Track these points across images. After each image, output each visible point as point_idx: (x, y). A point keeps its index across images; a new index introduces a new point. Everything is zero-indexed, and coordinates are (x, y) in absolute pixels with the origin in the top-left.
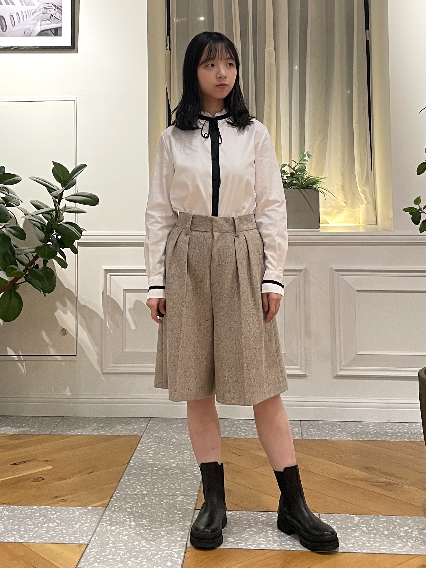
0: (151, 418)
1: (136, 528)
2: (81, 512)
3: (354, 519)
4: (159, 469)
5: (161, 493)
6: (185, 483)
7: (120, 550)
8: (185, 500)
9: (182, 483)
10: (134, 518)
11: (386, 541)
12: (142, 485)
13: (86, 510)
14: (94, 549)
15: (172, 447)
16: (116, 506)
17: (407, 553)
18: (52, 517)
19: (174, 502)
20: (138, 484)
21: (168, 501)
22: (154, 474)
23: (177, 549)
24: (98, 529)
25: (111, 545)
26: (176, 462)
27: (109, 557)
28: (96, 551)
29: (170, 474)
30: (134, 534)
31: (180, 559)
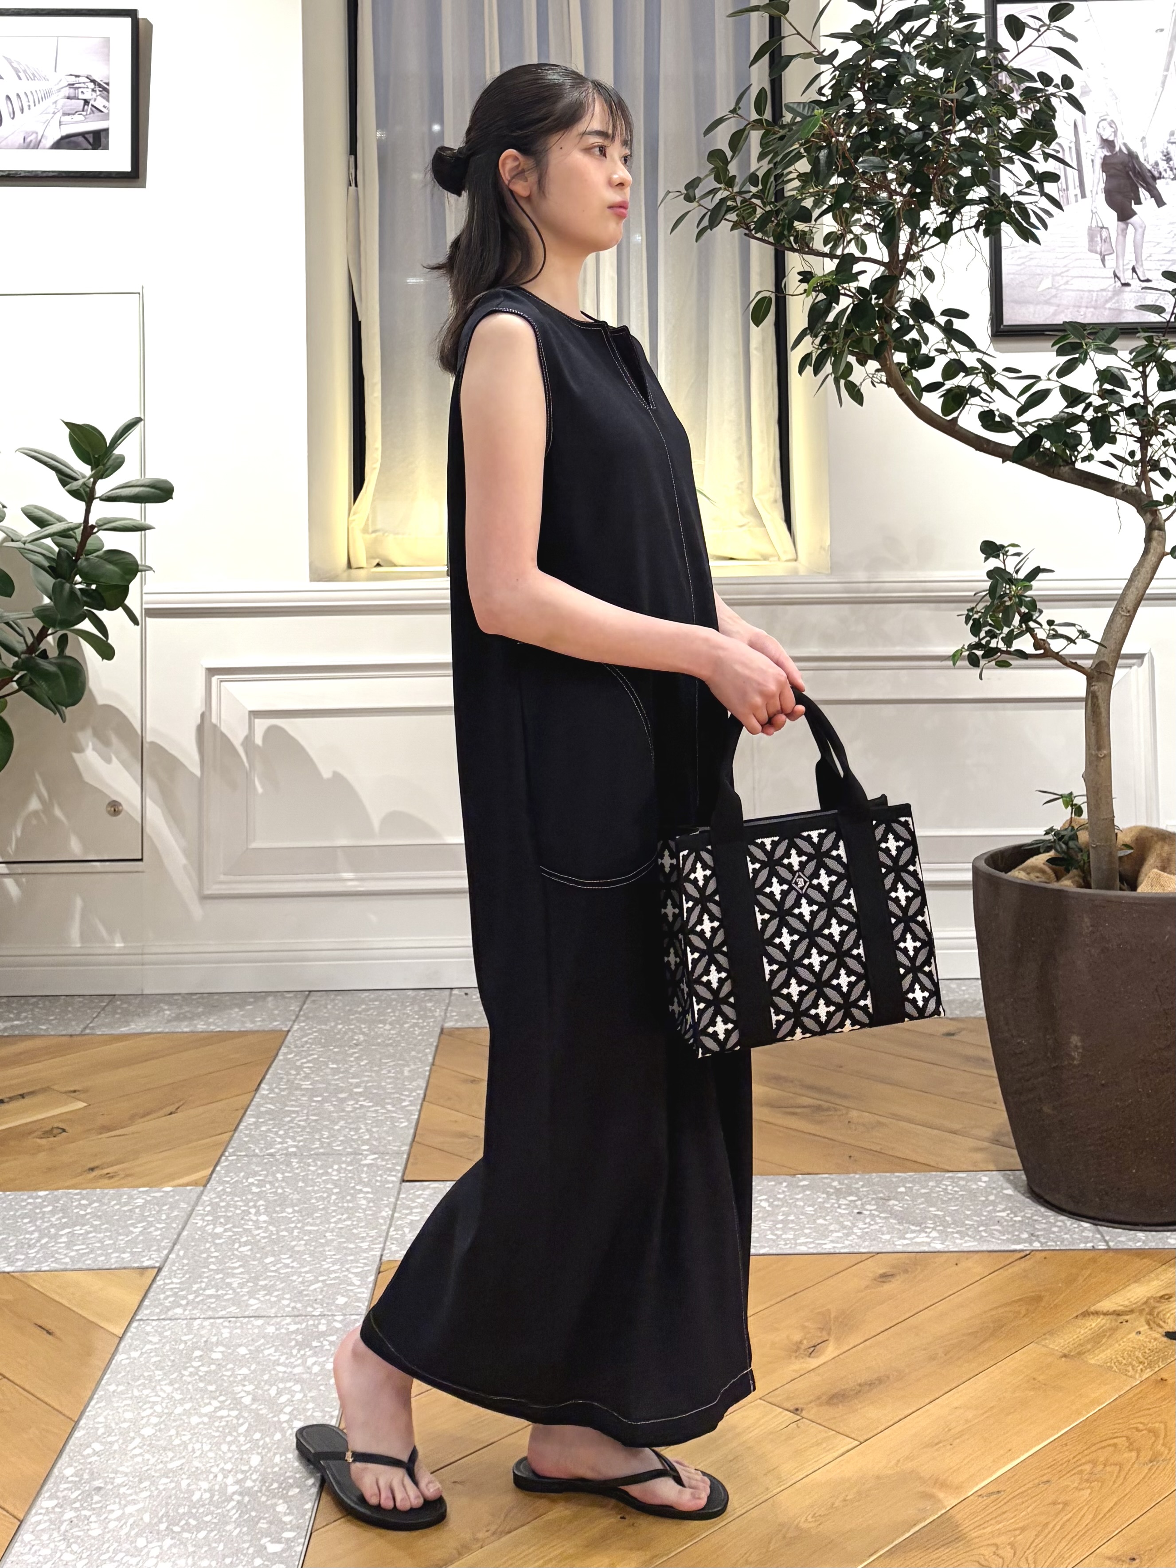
0: (309, 991)
1: (270, 1227)
2: (149, 1198)
4: (325, 1100)
5: (327, 1151)
6: (381, 1126)
7: (233, 1277)
8: (380, 1162)
9: (376, 1127)
10: (267, 1207)
11: (810, 1228)
12: (286, 1136)
13: (158, 1194)
14: (175, 1277)
15: (355, 1053)
16: (228, 1182)
17: (852, 1250)
18: (82, 1212)
19: (357, 1168)
20: (276, 1133)
21: (344, 1166)
22: (314, 1110)
23: (358, 1267)
24: (185, 1233)
25: (212, 1267)
26: (363, 1085)
27: (208, 1292)
28: (179, 1281)
29: (349, 1109)
30: (266, 1240)
31: (366, 1288)
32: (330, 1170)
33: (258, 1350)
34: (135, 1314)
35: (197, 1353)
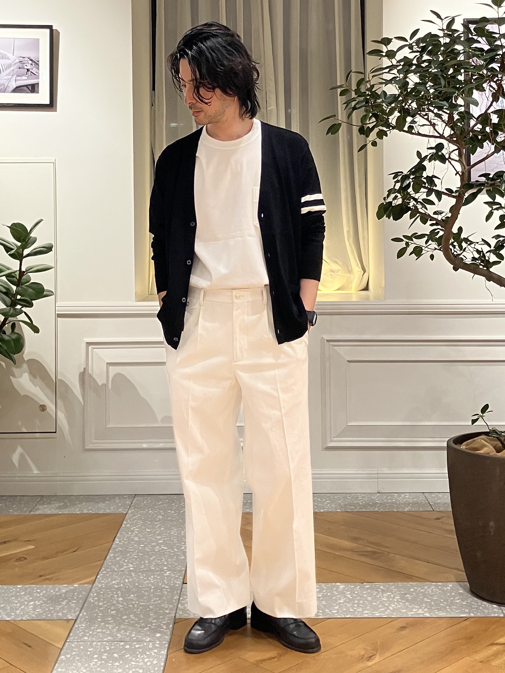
0: (135, 495)
1: (124, 603)
2: (68, 589)
3: (339, 587)
4: (145, 546)
5: (147, 570)
6: (172, 559)
7: (109, 624)
8: (172, 575)
9: (170, 559)
10: (121, 595)
11: (370, 606)
12: (128, 562)
13: (72, 588)
14: (83, 624)
15: (158, 524)
16: (103, 583)
17: (388, 616)
18: (38, 595)
19: (162, 578)
20: (124, 561)
22: (140, 551)
23: (165, 621)
24: (86, 605)
25: (99, 620)
26: (163, 539)
27: (98, 630)
28: (84, 625)
29: (157, 550)
30: (122, 609)
31: (169, 630)
32: (150, 578)
33: (123, 655)
34: (67, 639)
35: (96, 656)
